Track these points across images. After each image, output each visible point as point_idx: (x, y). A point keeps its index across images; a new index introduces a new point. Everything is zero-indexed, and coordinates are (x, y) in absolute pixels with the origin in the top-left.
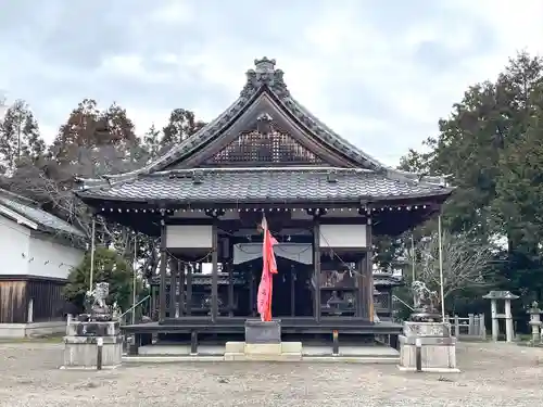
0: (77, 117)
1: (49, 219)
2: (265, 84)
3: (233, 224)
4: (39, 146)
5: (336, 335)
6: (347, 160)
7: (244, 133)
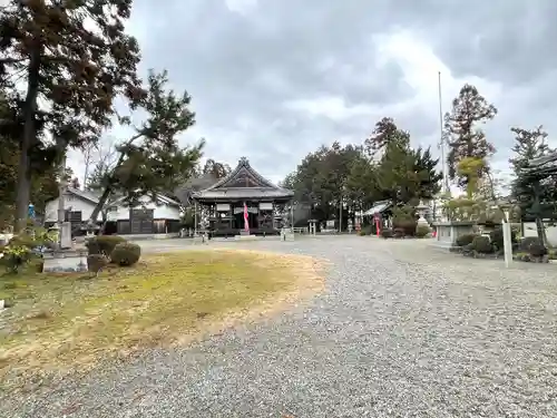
2: (244, 164)
3: (235, 203)
5: (264, 233)
7: (238, 178)
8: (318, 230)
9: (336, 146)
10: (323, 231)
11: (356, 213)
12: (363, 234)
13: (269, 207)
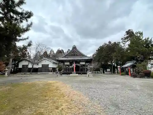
0: (58, 50)
1: (55, 61)
2: (74, 48)
3: (71, 62)
4: (54, 54)
5: (81, 73)
6: (83, 55)
7: (72, 53)
8: (104, 72)
9: (110, 42)
10: (105, 73)
11: (118, 67)
12: (122, 75)
13: (84, 63)
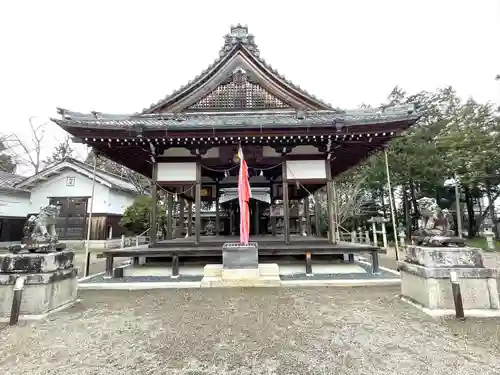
2: (240, 43)
5: (309, 256)
7: (223, 84)
